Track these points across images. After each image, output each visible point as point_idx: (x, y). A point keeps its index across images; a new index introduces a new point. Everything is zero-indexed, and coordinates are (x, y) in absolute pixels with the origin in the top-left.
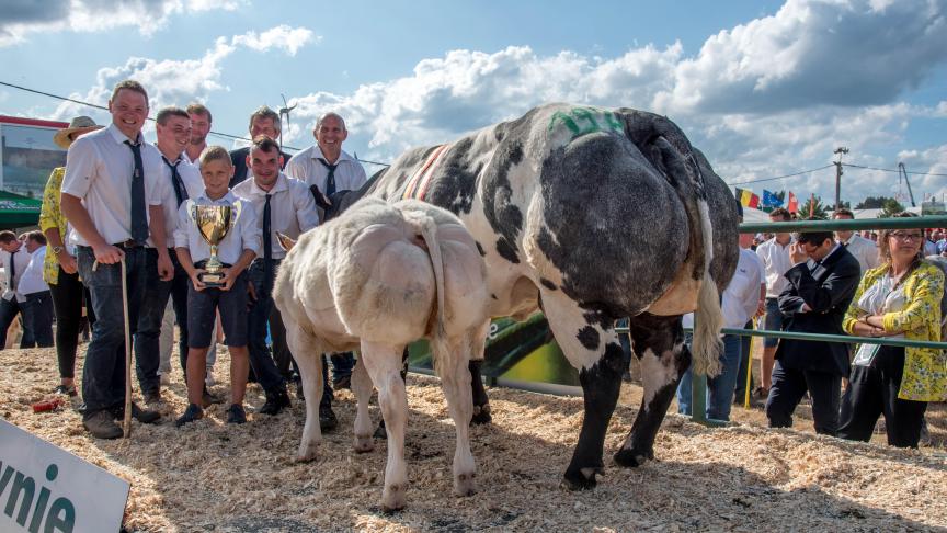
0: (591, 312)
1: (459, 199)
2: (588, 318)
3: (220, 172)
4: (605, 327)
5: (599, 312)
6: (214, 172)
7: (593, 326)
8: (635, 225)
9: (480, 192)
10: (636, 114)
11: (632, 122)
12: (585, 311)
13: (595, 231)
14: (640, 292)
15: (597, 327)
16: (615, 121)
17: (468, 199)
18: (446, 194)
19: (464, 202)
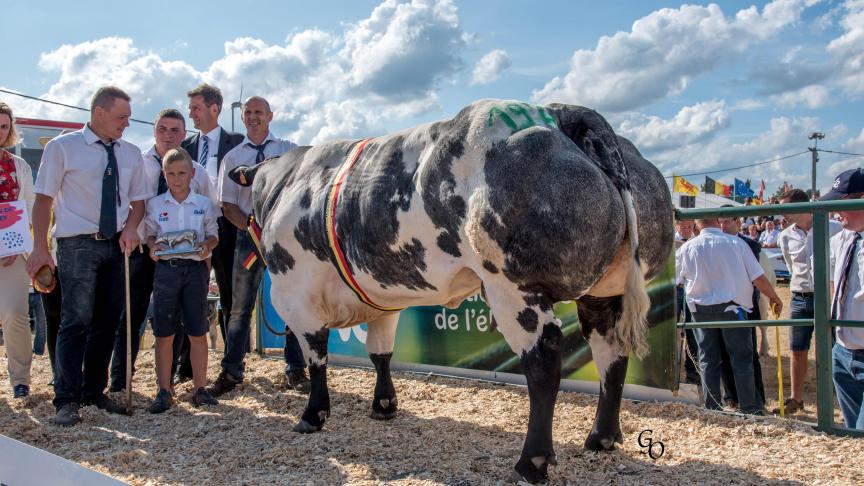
0: (531, 295)
1: (396, 197)
2: (528, 301)
3: (182, 173)
4: (544, 308)
5: (539, 295)
6: (176, 172)
7: (532, 308)
8: (579, 208)
9: (419, 188)
10: (565, 108)
11: (563, 117)
12: (525, 294)
13: (540, 213)
14: (582, 272)
15: (536, 308)
16: (548, 116)
17: (406, 198)
18: (384, 193)
19: (401, 199)
